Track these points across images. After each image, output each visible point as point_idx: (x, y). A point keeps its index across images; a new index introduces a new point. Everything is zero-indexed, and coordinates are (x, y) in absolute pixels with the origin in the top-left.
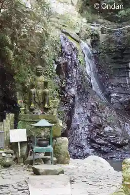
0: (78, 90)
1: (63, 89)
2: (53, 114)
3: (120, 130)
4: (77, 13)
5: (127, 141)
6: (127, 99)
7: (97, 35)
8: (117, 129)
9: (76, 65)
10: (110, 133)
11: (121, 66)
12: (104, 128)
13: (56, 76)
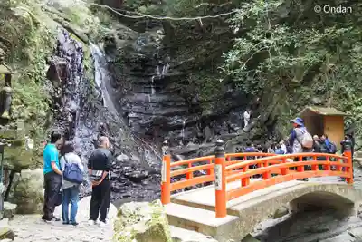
0: (82, 104)
1: (58, 100)
2: (16, 128)
3: (138, 160)
4: (87, 9)
5: (146, 173)
6: (149, 121)
7: (113, 40)
8: (134, 157)
9: (79, 70)
10: (125, 163)
11: (143, 80)
12: (117, 155)
13: (48, 81)
